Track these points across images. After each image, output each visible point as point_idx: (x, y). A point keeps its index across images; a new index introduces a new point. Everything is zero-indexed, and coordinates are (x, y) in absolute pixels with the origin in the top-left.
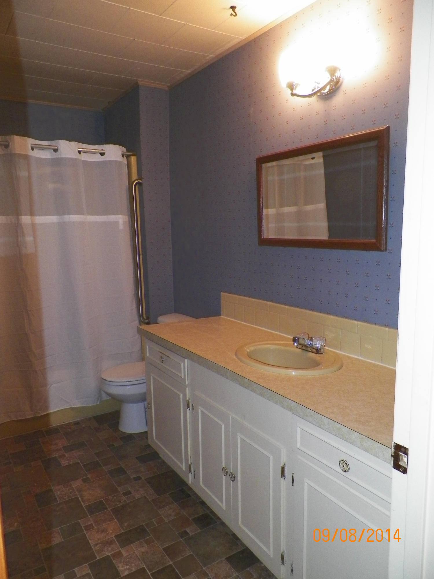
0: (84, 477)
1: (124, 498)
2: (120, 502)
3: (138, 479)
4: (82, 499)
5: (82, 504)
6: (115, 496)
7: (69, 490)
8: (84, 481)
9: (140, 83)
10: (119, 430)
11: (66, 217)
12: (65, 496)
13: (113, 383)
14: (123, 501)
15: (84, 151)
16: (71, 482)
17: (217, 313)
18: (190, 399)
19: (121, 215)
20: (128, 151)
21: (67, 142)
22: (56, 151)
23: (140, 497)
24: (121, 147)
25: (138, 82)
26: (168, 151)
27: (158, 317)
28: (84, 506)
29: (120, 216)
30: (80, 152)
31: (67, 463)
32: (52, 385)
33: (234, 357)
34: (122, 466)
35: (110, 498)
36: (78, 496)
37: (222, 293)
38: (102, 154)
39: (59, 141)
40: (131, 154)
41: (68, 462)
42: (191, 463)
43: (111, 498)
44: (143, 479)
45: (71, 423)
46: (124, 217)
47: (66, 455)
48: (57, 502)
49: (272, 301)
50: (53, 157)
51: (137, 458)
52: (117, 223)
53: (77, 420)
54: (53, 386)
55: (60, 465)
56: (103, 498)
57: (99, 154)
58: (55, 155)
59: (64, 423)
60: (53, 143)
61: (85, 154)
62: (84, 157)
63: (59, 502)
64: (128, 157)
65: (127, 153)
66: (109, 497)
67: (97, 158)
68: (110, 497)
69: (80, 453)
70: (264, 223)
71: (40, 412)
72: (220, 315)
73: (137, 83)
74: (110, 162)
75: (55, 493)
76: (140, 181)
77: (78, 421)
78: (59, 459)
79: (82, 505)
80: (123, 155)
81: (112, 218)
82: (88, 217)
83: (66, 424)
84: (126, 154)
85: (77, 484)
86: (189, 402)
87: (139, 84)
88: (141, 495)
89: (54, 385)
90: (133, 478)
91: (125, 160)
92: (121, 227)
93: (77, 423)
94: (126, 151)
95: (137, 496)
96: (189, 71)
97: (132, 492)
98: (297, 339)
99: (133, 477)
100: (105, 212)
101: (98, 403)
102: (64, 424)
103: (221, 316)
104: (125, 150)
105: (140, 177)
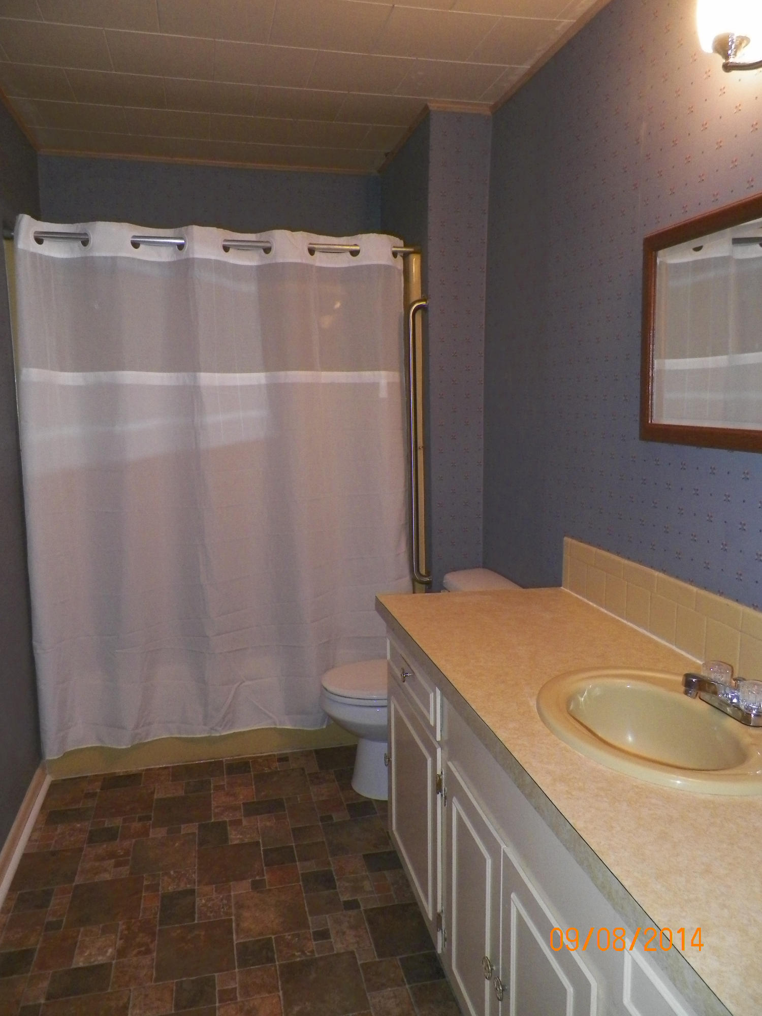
0: (257, 878)
1: (313, 944)
2: (303, 952)
3: (352, 905)
4: (238, 925)
5: (235, 937)
6: (298, 935)
7: (222, 900)
8: (257, 886)
9: (433, 106)
10: (352, 789)
11: (282, 373)
12: (211, 912)
13: (337, 697)
14: (309, 952)
15: (320, 249)
16: (231, 883)
17: (555, 581)
18: (443, 773)
19: (385, 369)
20: (405, 246)
21: (287, 233)
22: (267, 250)
23: (343, 951)
24: (392, 237)
25: (428, 104)
26: (485, 241)
27: (447, 572)
28: (235, 943)
29: (383, 373)
30: (312, 251)
31: (239, 838)
32: (244, 682)
33: (533, 703)
34: (332, 869)
35: (286, 937)
36: (233, 918)
37: (566, 539)
38: (354, 253)
39: (274, 231)
40: (411, 250)
41: (241, 837)
42: (442, 911)
43: (289, 937)
44: (362, 908)
45: (274, 755)
46: (391, 374)
47: (245, 823)
48: (194, 920)
49: (664, 571)
50: (264, 263)
51: (366, 857)
52: (375, 386)
53: (285, 752)
54: (243, 684)
55: (226, 840)
56: (276, 934)
57: (349, 253)
58: (268, 259)
59: (262, 755)
60: (263, 236)
61: (322, 253)
62: (321, 260)
63: (196, 922)
64: (406, 256)
65: (404, 249)
66: (287, 934)
67: (343, 261)
68: (289, 935)
69: (268, 824)
70: (655, 387)
71: (219, 729)
72: (560, 586)
73: (426, 108)
74: (369, 267)
75: (197, 899)
76: (424, 303)
77: (286, 754)
78: (229, 828)
79: (232, 939)
80: (395, 254)
81: (367, 376)
82: (324, 374)
83: (266, 756)
84: (400, 252)
85: (241, 889)
86: (440, 780)
87: (431, 108)
88: (347, 946)
89: (247, 683)
90: (345, 902)
91: (399, 263)
92: (383, 393)
93: (283, 759)
94: (403, 246)
95: (339, 947)
96: (526, 66)
97: (332, 936)
98: (694, 680)
99: (345, 899)
100: (356, 366)
101: (324, 727)
102: (262, 757)
103: (562, 588)
104: (400, 243)
105: (425, 296)
